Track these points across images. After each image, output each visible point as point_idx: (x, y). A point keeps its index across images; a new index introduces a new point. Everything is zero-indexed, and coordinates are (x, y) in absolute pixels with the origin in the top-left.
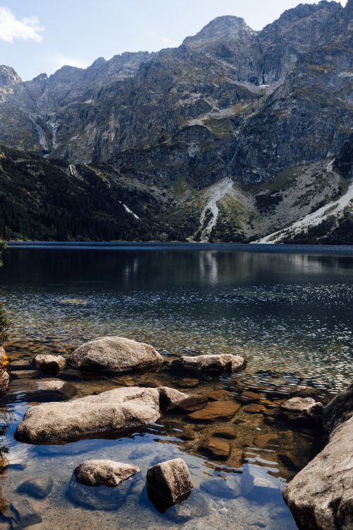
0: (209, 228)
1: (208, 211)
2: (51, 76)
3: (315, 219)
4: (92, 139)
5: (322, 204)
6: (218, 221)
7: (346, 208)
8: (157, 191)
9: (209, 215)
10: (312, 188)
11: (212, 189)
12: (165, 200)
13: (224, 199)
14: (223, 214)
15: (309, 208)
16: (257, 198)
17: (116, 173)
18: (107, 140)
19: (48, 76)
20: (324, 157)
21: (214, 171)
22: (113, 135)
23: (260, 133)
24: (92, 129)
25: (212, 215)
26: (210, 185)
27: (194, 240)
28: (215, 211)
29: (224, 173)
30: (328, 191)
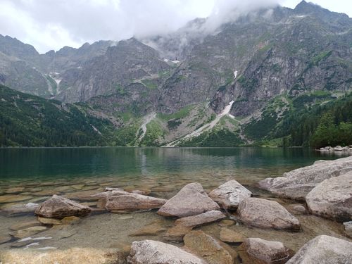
0: (140, 139)
1: (141, 129)
2: (57, 51)
3: (197, 133)
4: (79, 90)
5: (202, 125)
6: (146, 135)
7: (214, 127)
8: (114, 119)
9: (141, 132)
10: (198, 117)
11: (144, 117)
12: (118, 124)
13: (150, 123)
14: (149, 131)
15: (195, 127)
16: (168, 122)
17: (90, 108)
18: (88, 90)
20: (205, 101)
21: (146, 108)
22: (92, 87)
23: (171, 87)
24: (80, 83)
25: (143, 132)
26: (144, 115)
27: (131, 145)
28: (145, 129)
29: (152, 109)
30: (205, 118)
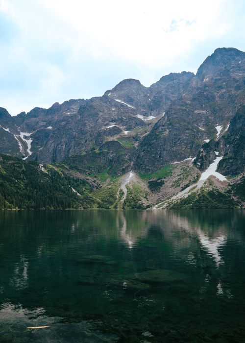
0: (122, 201)
1: (121, 191)
2: (28, 113)
3: (185, 194)
4: (51, 150)
5: (187, 186)
6: (127, 196)
7: (202, 188)
8: (90, 179)
9: (122, 194)
10: (182, 176)
11: (123, 178)
12: (95, 184)
13: (130, 183)
14: (130, 193)
15: (180, 188)
16: (149, 182)
17: (67, 169)
18: (60, 150)
19: (26, 113)
21: (124, 167)
22: (64, 147)
23: (150, 145)
24: (51, 144)
25: (123, 193)
26: (121, 175)
27: (114, 208)
28: (125, 190)
29: (130, 168)
30: (190, 178)
